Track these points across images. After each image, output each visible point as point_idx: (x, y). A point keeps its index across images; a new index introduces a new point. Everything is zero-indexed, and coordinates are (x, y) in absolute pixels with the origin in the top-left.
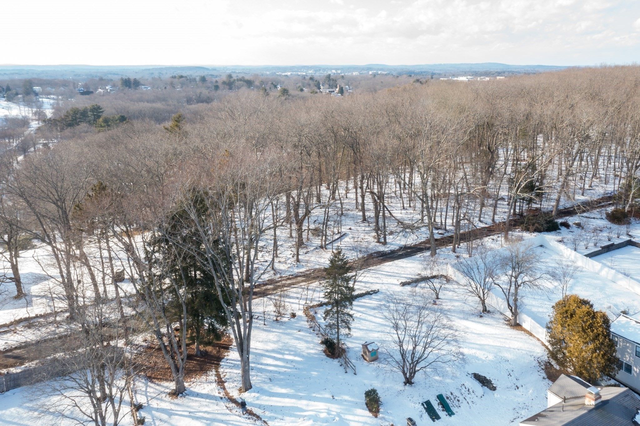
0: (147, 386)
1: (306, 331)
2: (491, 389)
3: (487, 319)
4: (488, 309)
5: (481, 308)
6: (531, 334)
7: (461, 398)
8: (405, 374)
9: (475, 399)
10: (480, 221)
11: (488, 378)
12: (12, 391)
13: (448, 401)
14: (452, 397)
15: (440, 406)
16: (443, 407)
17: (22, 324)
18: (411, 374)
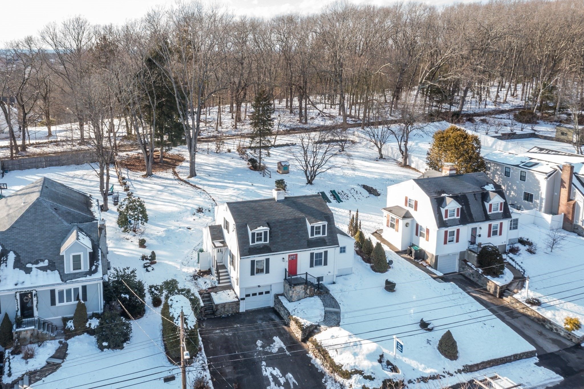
0: (128, 172)
1: (238, 158)
2: (376, 195)
3: (381, 162)
4: (383, 157)
5: (378, 155)
6: (418, 171)
7: (350, 195)
8: (307, 177)
9: (361, 197)
10: (391, 115)
11: (374, 188)
12: (48, 168)
13: (339, 195)
14: (343, 193)
15: (332, 197)
16: (335, 197)
17: (52, 144)
18: (312, 177)
